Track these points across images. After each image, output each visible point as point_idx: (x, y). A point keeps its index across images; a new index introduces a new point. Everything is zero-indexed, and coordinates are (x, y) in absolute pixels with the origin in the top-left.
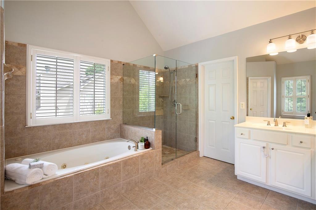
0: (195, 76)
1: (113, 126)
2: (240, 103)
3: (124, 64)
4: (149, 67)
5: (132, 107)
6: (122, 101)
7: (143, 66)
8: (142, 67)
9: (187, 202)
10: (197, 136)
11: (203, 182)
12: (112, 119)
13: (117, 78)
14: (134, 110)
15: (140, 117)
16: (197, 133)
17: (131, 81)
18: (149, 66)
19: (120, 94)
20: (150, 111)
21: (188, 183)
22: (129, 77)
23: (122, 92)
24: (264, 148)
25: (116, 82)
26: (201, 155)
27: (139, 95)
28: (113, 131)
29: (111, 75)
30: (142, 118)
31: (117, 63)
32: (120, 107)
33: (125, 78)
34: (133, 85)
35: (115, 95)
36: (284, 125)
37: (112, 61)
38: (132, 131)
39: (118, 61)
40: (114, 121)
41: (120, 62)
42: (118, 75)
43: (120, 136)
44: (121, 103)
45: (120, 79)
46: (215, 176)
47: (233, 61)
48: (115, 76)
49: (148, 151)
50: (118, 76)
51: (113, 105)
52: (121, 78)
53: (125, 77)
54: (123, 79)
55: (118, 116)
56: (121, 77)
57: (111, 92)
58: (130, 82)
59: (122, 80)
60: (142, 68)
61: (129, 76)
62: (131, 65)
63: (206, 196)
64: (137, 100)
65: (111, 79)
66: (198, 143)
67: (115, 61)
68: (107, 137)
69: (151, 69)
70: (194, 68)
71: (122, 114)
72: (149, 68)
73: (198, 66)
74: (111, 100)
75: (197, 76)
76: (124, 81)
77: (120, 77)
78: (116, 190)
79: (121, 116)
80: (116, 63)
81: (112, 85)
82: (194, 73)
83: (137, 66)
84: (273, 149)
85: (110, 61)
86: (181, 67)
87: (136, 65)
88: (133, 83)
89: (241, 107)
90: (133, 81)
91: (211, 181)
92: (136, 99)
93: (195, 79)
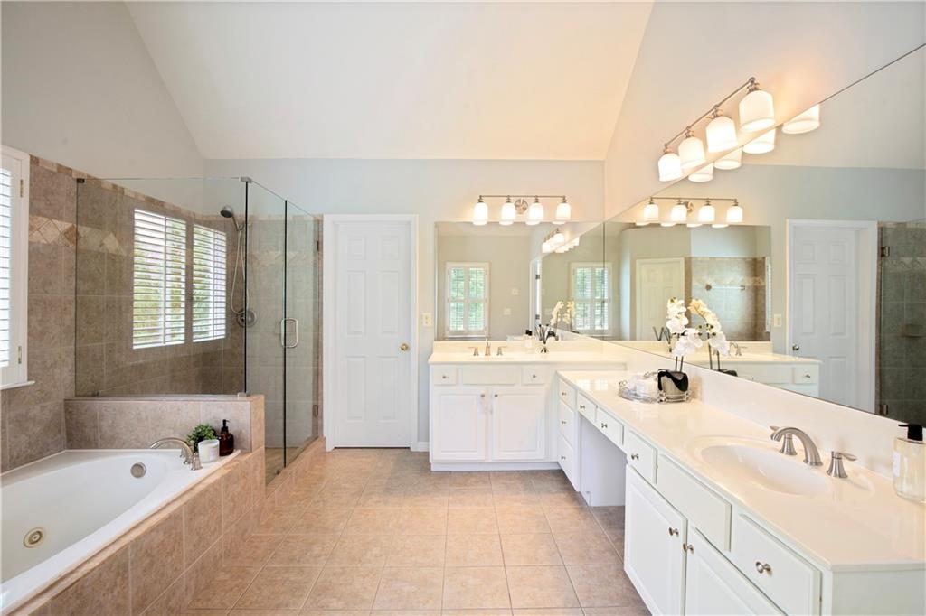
0: (311, 247)
1: (36, 411)
2: (422, 316)
3: (80, 181)
4: (163, 202)
5: (107, 334)
6: (73, 316)
7: (144, 196)
8: (141, 198)
9: (376, 546)
10: (318, 400)
11: (375, 498)
12: (37, 382)
13: (54, 230)
14: (114, 345)
15: (133, 366)
16: (318, 391)
17: (105, 242)
18: (163, 200)
19: (62, 288)
20: (167, 344)
21: (345, 512)
22: (98, 228)
23: (73, 280)
24: (483, 396)
25: (50, 241)
26: (329, 448)
27: (132, 293)
28: (37, 429)
29: (30, 212)
30: (141, 369)
31: (55, 170)
32: (64, 336)
33: (84, 230)
34: (112, 258)
35: (46, 292)
36: (499, 353)
37: (34, 161)
38: (144, 415)
39: (60, 167)
40: (42, 392)
41: (68, 171)
42: (60, 218)
43: (64, 441)
44: (69, 320)
45: (66, 233)
46: (389, 479)
47: (409, 224)
48: (45, 220)
49: (233, 460)
50: (55, 221)
51: (39, 328)
52: (71, 229)
53: (85, 228)
54: (77, 233)
55: (57, 371)
56: (70, 225)
57: (29, 279)
58: (102, 245)
59: (73, 236)
60: (142, 201)
61: (98, 225)
62: (105, 185)
63: (401, 521)
64: (123, 309)
65: (31, 228)
66: (322, 417)
67: (45, 162)
68: (11, 457)
69: (168, 207)
70: (311, 226)
71: (71, 360)
72: (162, 206)
73: (322, 221)
74: (30, 311)
75: (319, 246)
76: (80, 241)
77: (65, 226)
78: (172, 603)
79: (70, 367)
80: (52, 172)
81: (35, 253)
82: (310, 237)
83: (126, 193)
84: (496, 396)
85: (28, 159)
86: (270, 216)
87: (123, 189)
88: (110, 251)
89: (425, 324)
90: (111, 244)
91: (388, 490)
92: (121, 307)
93: (314, 255)
